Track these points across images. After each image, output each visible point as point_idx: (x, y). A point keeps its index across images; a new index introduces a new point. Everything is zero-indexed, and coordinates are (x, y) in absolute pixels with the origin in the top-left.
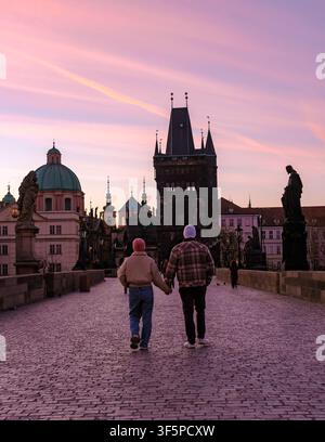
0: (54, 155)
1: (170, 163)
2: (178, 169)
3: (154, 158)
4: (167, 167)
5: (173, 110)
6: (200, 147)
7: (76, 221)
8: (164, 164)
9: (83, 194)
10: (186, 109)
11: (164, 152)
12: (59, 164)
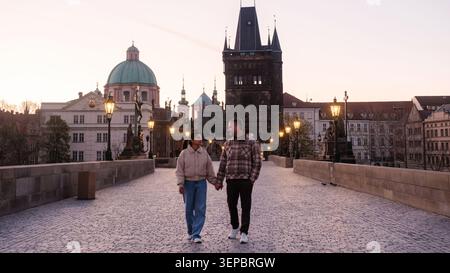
0: (133, 53)
1: (238, 58)
2: (245, 64)
3: (224, 53)
4: (235, 61)
5: (242, 9)
6: (266, 44)
7: (149, 111)
8: (232, 59)
9: (158, 88)
10: (254, 8)
11: (232, 47)
12: (137, 60)
